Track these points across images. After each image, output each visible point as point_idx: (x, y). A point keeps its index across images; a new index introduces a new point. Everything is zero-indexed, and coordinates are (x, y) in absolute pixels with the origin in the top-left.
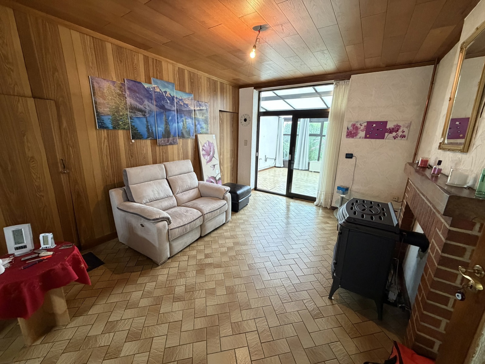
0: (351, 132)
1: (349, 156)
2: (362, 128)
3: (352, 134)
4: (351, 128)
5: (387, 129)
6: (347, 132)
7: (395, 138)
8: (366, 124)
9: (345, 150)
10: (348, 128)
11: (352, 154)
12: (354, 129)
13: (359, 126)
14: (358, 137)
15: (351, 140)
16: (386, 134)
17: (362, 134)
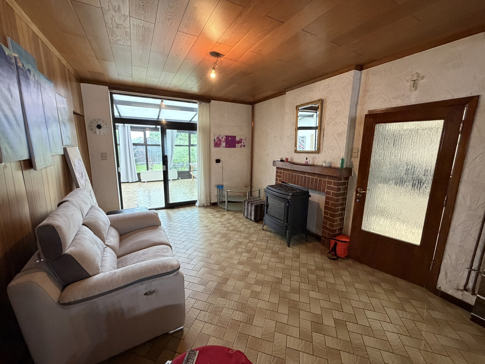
0: (217, 143)
1: (218, 161)
2: (223, 140)
3: (217, 144)
4: (217, 140)
5: (236, 141)
6: (214, 143)
7: (241, 146)
8: (225, 137)
9: (214, 157)
10: (214, 140)
11: (220, 160)
12: (218, 140)
13: (221, 138)
14: (222, 146)
15: (217, 149)
16: (236, 144)
17: (224, 144)
